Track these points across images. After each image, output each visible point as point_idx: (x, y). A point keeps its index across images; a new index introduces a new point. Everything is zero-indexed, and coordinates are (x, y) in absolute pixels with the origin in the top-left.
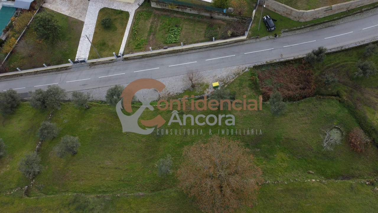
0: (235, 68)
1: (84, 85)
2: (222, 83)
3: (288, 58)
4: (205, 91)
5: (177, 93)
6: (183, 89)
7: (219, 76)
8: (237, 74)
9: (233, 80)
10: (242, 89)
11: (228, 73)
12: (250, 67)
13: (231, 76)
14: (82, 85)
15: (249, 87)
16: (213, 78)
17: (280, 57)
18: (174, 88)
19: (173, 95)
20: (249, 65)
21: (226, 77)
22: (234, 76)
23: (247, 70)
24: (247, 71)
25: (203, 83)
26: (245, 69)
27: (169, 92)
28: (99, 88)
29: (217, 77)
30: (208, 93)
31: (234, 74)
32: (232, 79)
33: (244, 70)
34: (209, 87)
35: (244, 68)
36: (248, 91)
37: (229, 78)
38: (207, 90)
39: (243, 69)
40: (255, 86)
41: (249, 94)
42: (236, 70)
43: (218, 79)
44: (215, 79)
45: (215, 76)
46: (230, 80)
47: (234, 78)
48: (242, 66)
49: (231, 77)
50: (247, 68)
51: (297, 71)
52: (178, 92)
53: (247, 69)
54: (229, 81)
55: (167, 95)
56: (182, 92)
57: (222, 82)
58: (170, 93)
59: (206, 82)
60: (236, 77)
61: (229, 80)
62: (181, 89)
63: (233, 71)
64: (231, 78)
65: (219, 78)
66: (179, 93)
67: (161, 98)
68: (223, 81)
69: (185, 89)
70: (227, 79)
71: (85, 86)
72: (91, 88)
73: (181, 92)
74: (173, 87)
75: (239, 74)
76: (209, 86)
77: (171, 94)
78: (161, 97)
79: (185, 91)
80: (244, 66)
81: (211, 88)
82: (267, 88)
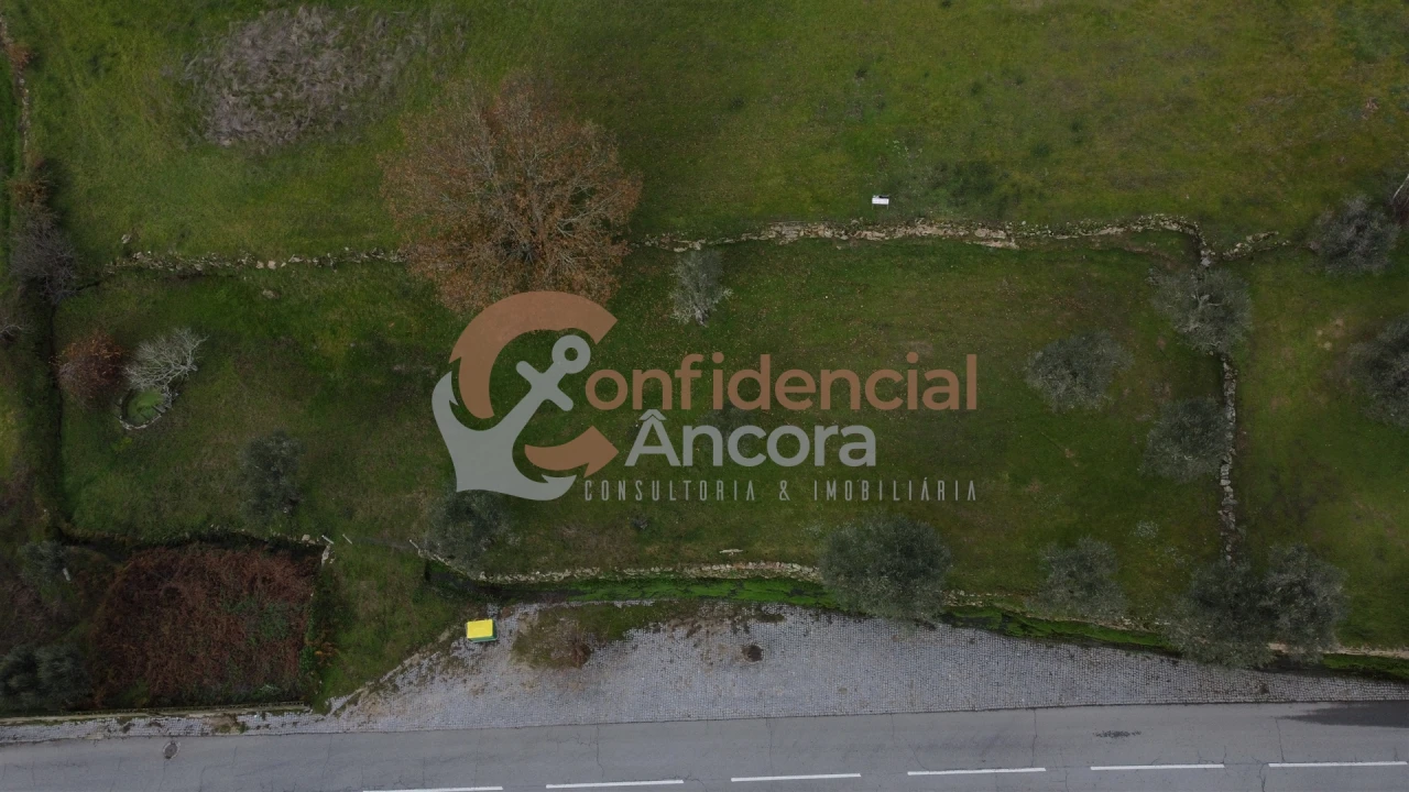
0: (382, 723)
1: (1117, 734)
2: (456, 654)
3: (150, 737)
4: (535, 624)
5: (657, 630)
6: (628, 646)
7: (460, 689)
8: (382, 687)
9: (407, 662)
10: (385, 613)
11: (418, 700)
12: (322, 717)
13: (410, 683)
14: (1127, 735)
15: (356, 617)
16: (487, 684)
17: (178, 745)
18: (667, 656)
19: (673, 622)
20: (321, 727)
21: (433, 678)
22: (398, 682)
23: (337, 704)
24: (338, 696)
25: (535, 663)
26: (343, 708)
27: (691, 642)
28: (1034, 708)
29: (470, 684)
30: (526, 614)
31: (396, 688)
32: (411, 665)
33: (349, 702)
34: (514, 639)
35: (345, 714)
36: (365, 596)
37: (424, 672)
38: (524, 629)
39: (352, 708)
40: (331, 614)
41: (363, 585)
42: (379, 708)
43: (467, 676)
44: (481, 676)
45: (476, 693)
46: (418, 664)
47: (402, 672)
48: (351, 724)
49: (412, 675)
50: (335, 714)
51: (148, 659)
52: (650, 635)
53: (334, 710)
54: (424, 658)
55: (700, 627)
56: (632, 631)
57: (456, 658)
58: (689, 635)
59: (525, 666)
60: (390, 674)
61: (426, 662)
62: (635, 648)
63: (396, 703)
64: (416, 669)
65: (465, 681)
66: (648, 629)
67: (730, 618)
68: (450, 663)
69: (617, 643)
70: (430, 669)
71: (1113, 730)
72: (1076, 710)
73: (638, 635)
74: (671, 661)
75: (375, 689)
76: (515, 647)
77: (681, 632)
78: (729, 622)
79: (621, 638)
80: (344, 723)
81: (507, 634)
82: (287, 599)
